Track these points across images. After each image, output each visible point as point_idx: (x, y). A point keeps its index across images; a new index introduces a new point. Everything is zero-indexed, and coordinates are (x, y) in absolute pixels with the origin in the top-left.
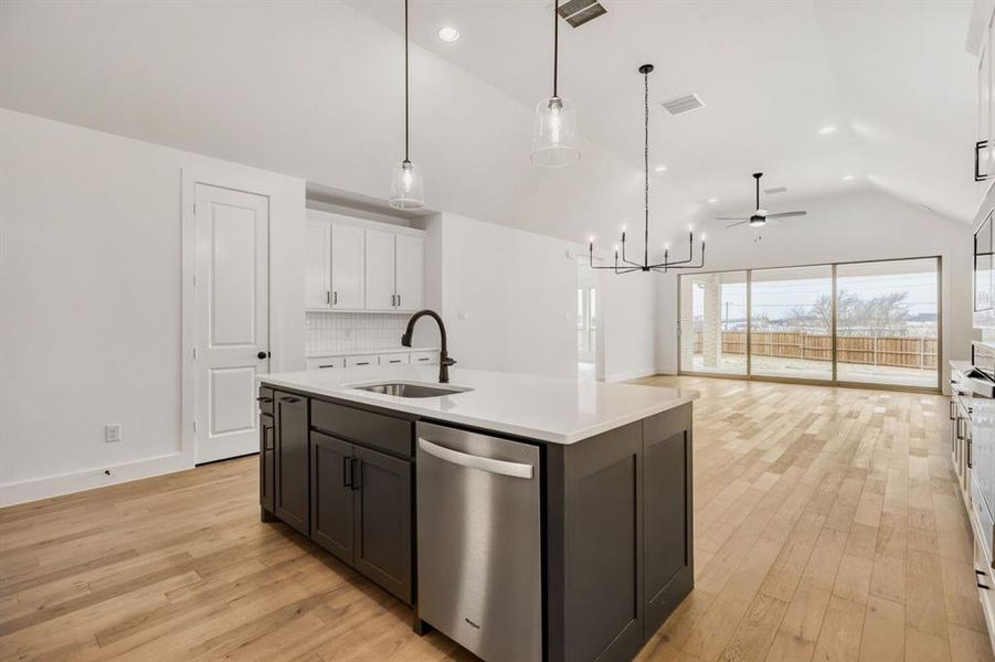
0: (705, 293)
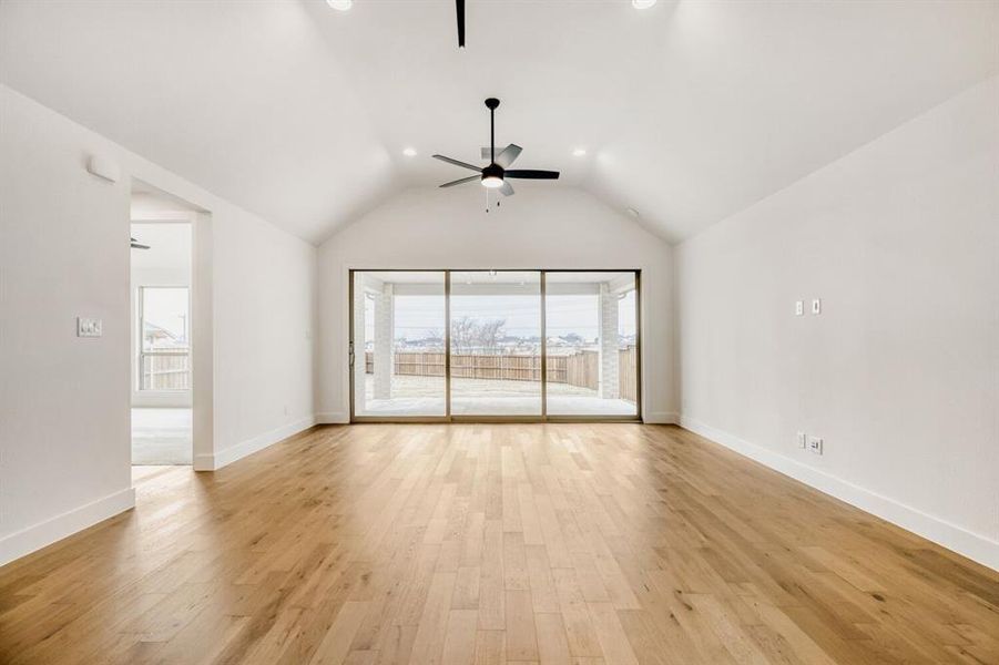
0: (376, 306)
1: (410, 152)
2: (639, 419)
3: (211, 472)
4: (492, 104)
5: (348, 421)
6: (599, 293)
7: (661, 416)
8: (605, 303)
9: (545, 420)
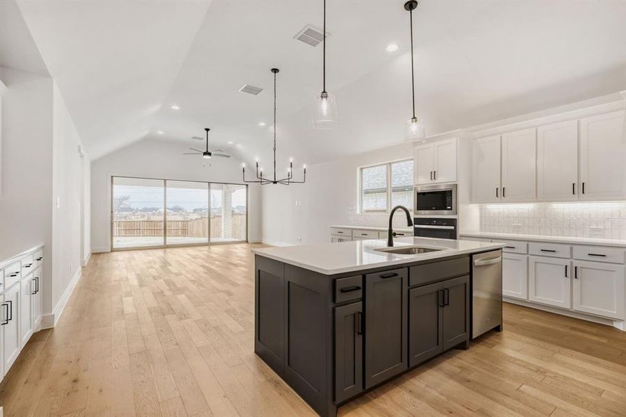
1: (160, 132)
2: (247, 242)
4: (207, 130)
5: (110, 251)
6: (222, 189)
7: (255, 240)
8: (225, 194)
9: (209, 244)
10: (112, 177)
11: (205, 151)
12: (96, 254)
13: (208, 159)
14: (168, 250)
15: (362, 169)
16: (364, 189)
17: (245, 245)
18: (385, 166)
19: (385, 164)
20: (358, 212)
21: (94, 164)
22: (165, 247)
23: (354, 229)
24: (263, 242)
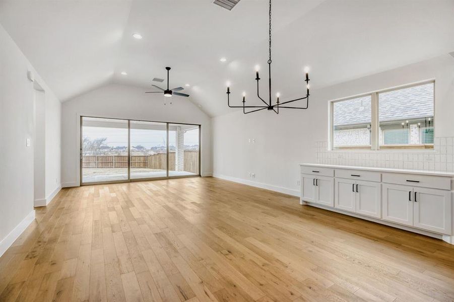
1: (124, 73)
2: (200, 176)
3: (45, 206)
4: (168, 69)
5: (79, 185)
6: (176, 130)
8: (179, 134)
9: (168, 178)
10: (81, 116)
11: (166, 89)
12: (65, 189)
13: (169, 97)
14: (132, 184)
15: (332, 102)
16: (334, 125)
17: (198, 179)
18: (370, 96)
19: (371, 94)
20: (329, 149)
21: (65, 104)
22: (130, 181)
23: (337, 168)
24: (214, 176)
